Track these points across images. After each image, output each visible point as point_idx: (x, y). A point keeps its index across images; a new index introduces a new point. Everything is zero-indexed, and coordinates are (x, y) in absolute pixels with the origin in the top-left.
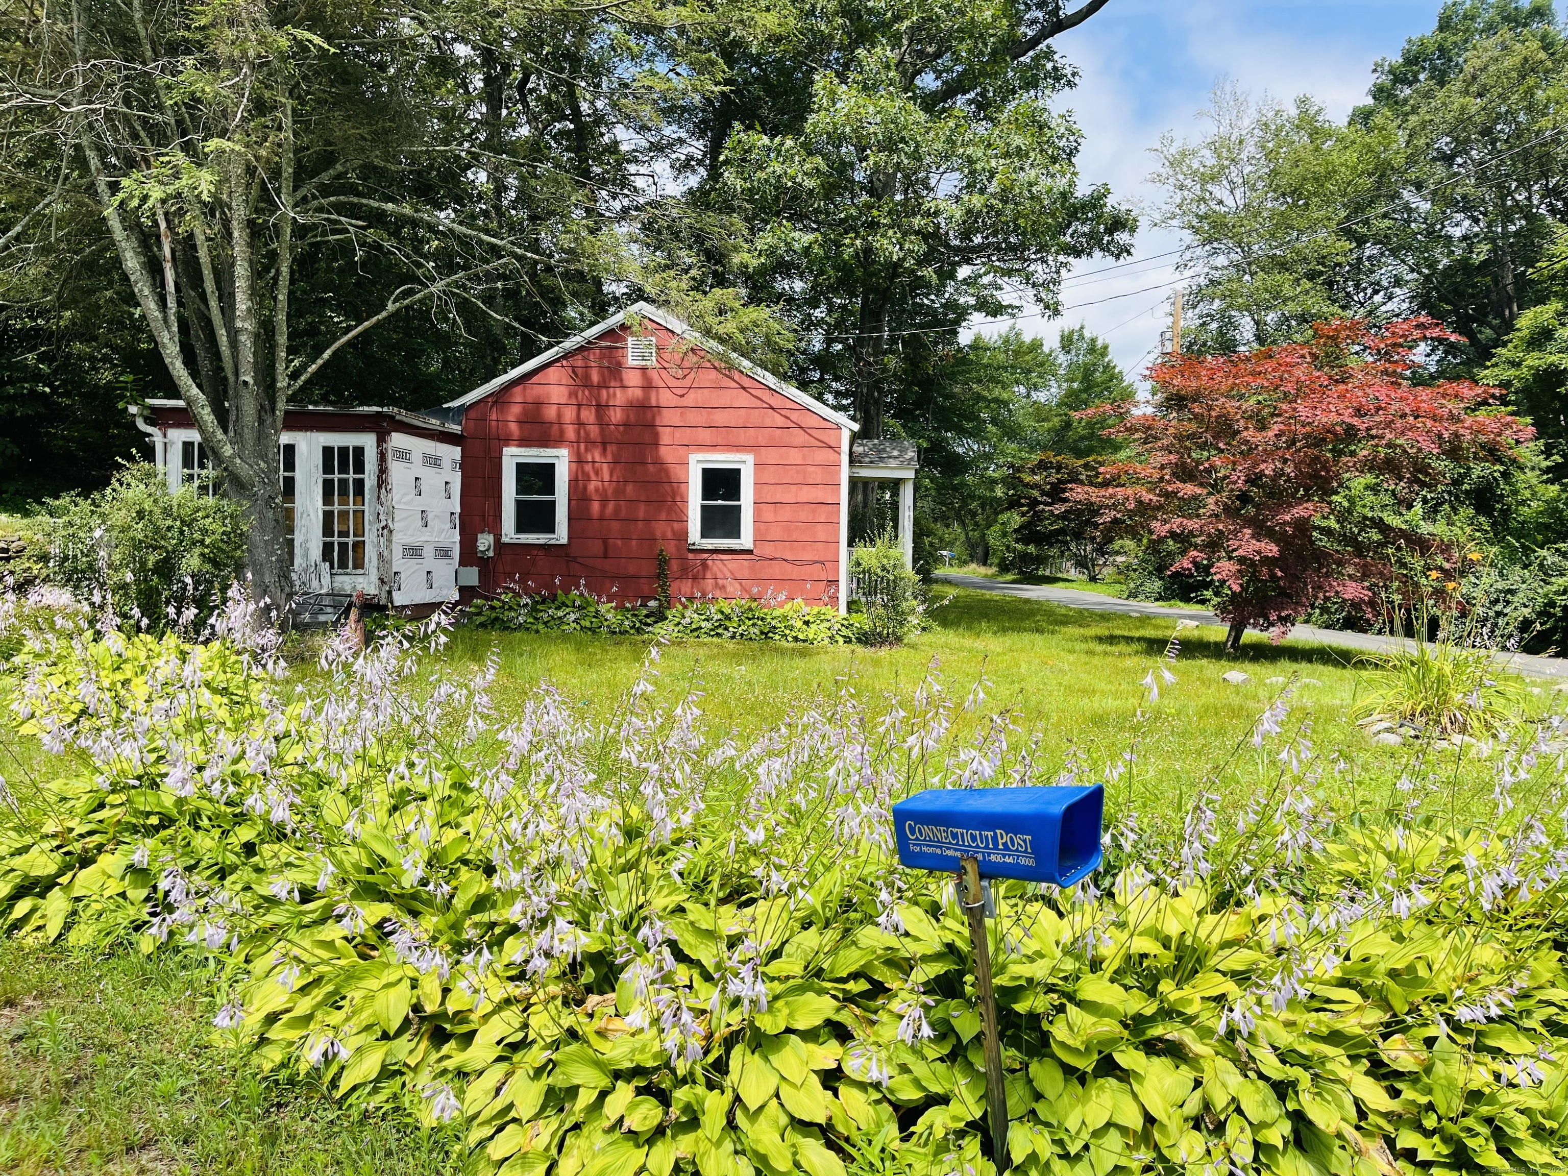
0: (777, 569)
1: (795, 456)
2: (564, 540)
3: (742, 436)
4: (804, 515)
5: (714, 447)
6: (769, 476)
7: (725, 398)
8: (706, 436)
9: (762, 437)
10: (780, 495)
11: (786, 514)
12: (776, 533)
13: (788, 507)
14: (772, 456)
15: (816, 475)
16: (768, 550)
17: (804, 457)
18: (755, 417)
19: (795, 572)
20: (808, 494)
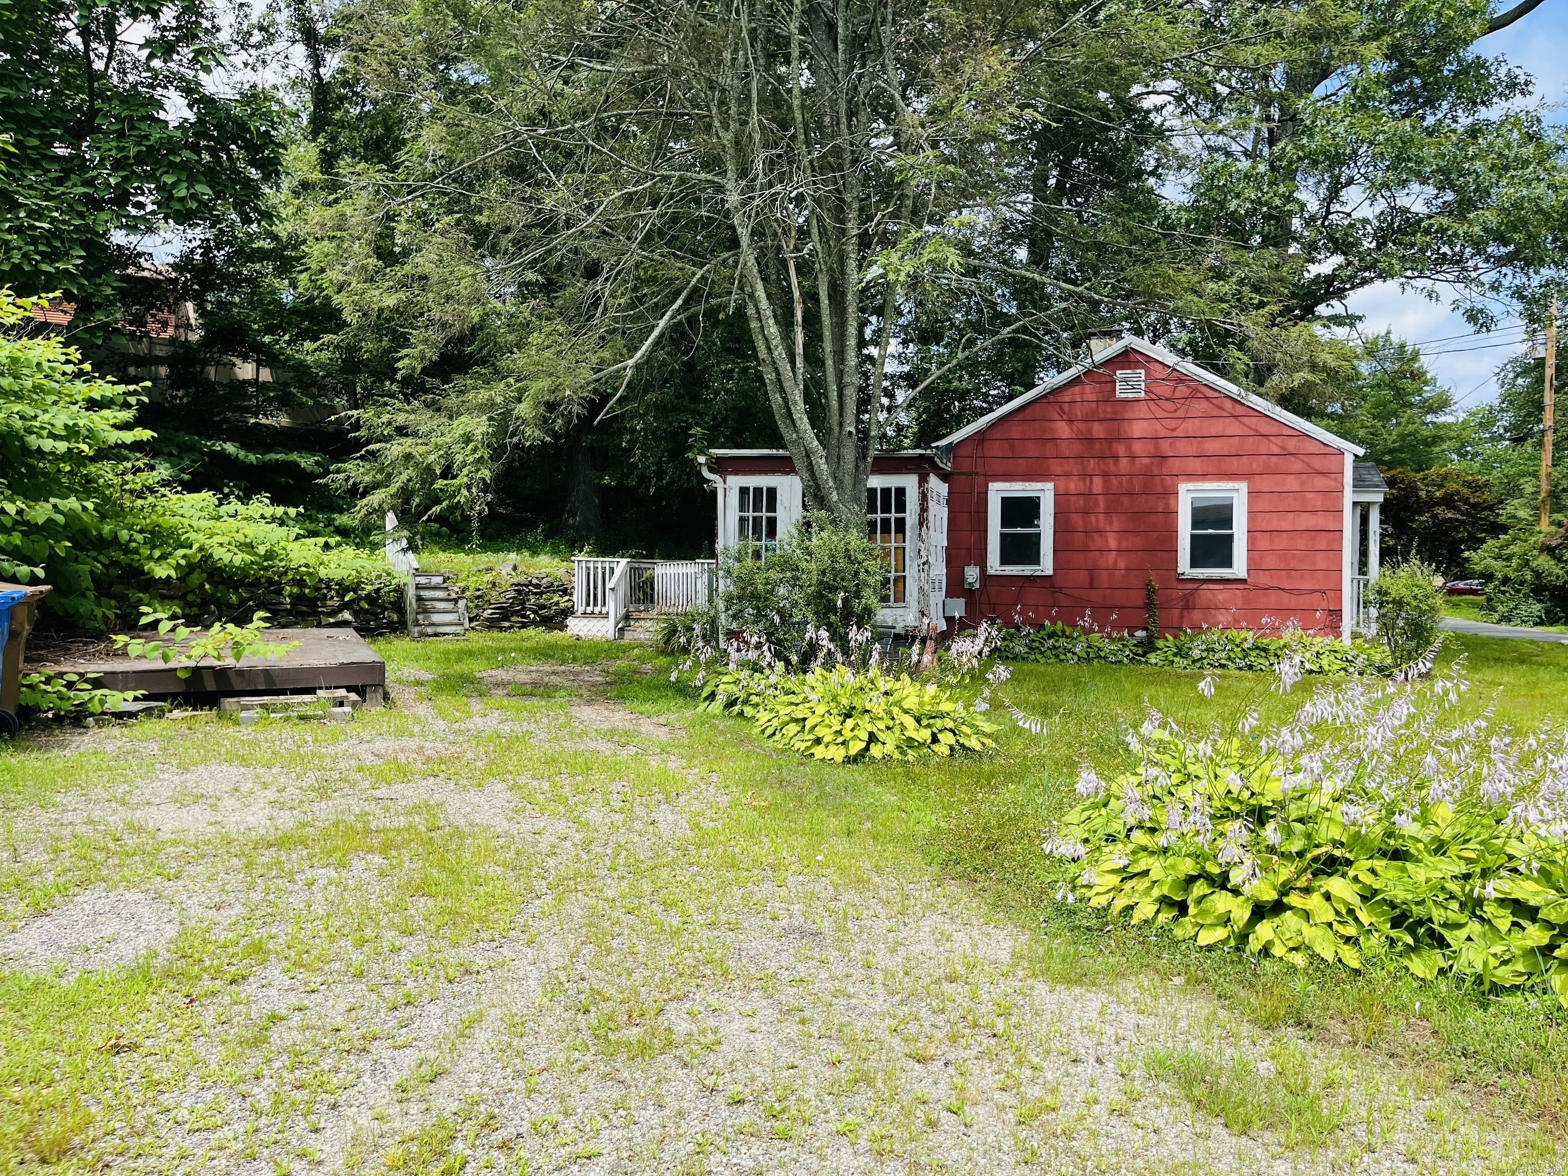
0: (1272, 599)
1: (1292, 483)
2: (1049, 572)
3: (1235, 464)
4: (1301, 543)
5: (1204, 476)
6: (1264, 504)
7: (1217, 427)
8: (1196, 465)
9: (1256, 465)
10: (1276, 523)
11: (1282, 542)
12: (1271, 561)
13: (1284, 535)
14: (1266, 483)
15: (1316, 501)
16: (1263, 579)
17: (1302, 484)
18: (1249, 445)
19: (1293, 601)
20: (1305, 522)
